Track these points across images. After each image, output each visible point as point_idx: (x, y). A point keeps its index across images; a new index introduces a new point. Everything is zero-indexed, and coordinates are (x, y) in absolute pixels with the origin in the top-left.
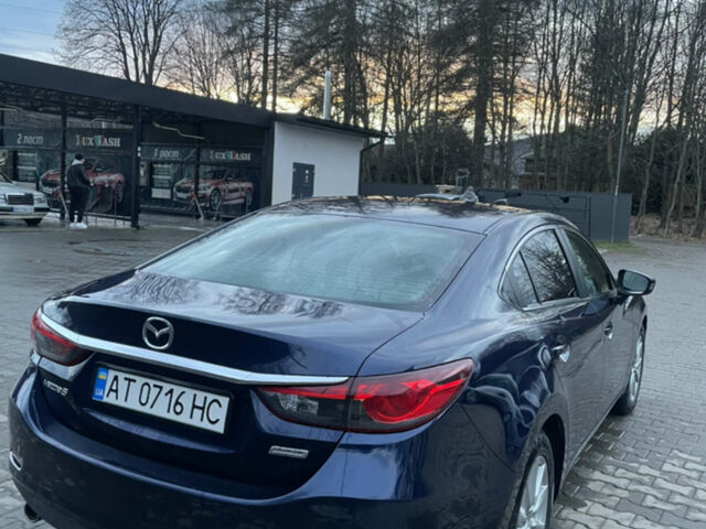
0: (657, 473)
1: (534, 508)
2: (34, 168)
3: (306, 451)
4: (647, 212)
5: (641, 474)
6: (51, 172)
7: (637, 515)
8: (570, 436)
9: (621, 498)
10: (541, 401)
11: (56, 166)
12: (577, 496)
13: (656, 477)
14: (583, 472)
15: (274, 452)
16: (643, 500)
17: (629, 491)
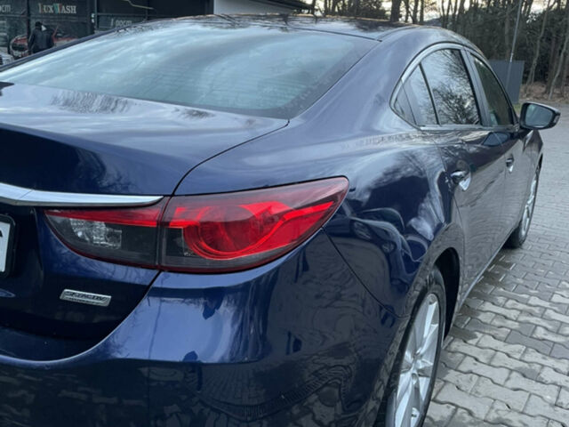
0: (546, 304)
1: (421, 351)
2: (5, 34)
3: (110, 297)
4: (535, 80)
5: (530, 305)
6: (19, 37)
7: (527, 347)
8: (465, 269)
9: (511, 330)
10: (435, 233)
11: (23, 32)
12: (467, 328)
13: (546, 309)
14: (475, 304)
15: (67, 297)
16: (534, 332)
17: (519, 322)
